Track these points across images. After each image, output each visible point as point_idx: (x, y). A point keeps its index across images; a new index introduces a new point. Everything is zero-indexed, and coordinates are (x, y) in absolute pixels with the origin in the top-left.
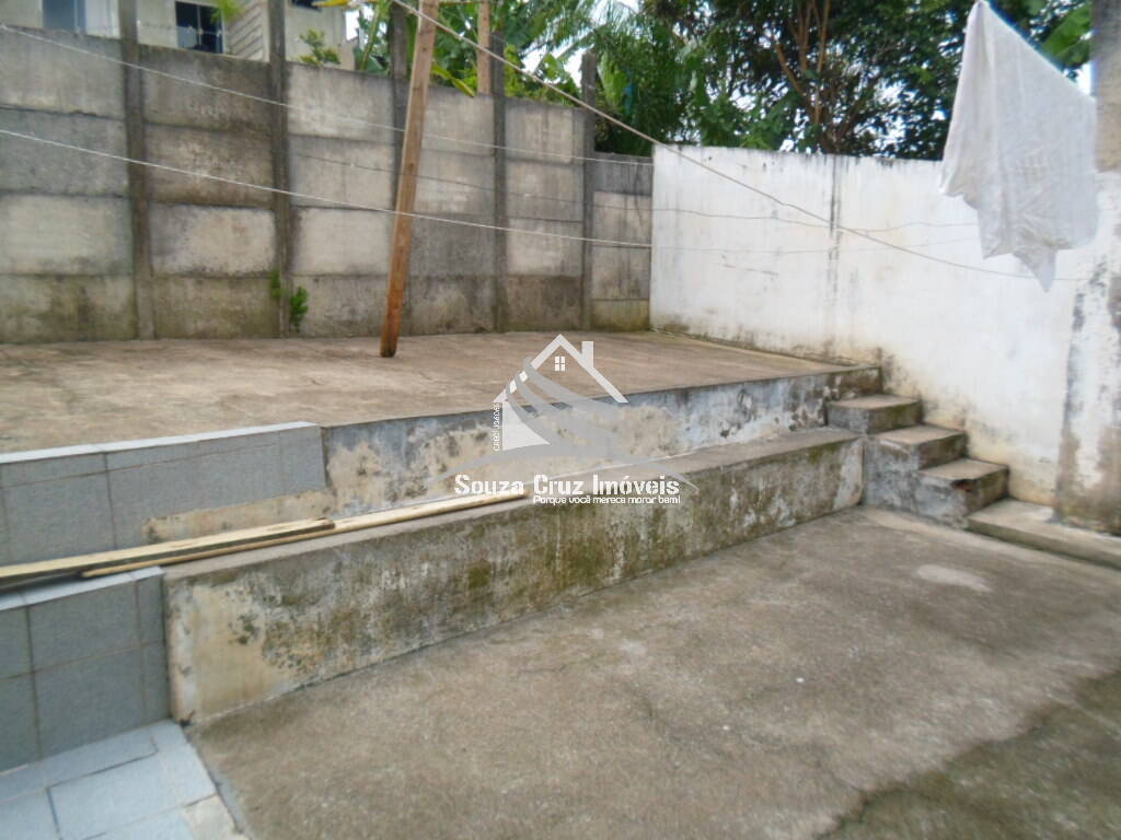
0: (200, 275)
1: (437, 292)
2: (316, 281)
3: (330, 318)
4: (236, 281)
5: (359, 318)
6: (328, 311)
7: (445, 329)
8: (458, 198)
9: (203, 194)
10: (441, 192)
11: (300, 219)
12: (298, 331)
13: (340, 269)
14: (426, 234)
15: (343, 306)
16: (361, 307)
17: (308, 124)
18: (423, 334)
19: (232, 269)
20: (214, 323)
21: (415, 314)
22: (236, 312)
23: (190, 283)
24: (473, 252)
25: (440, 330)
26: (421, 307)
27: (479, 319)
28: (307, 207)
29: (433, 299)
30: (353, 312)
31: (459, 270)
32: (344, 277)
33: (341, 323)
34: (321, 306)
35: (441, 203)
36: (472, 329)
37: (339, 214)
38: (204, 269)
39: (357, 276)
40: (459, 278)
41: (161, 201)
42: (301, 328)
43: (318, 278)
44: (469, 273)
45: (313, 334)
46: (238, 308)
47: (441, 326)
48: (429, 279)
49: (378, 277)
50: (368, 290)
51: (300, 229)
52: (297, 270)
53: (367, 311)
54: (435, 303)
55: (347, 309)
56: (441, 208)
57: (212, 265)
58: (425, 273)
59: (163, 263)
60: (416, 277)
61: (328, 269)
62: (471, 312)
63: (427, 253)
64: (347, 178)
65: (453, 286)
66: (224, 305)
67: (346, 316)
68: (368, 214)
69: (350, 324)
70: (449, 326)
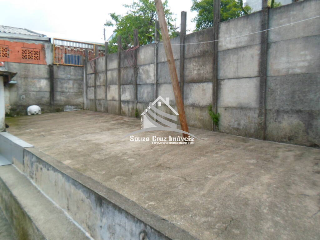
0: (193, 106)
1: (283, 118)
2: (226, 110)
3: (230, 126)
4: (202, 108)
5: (241, 128)
6: (229, 122)
7: (287, 140)
8: (302, 64)
9: (195, 79)
10: (288, 62)
11: (221, 84)
12: (218, 129)
13: (234, 105)
14: (278, 86)
15: (235, 121)
16: (242, 122)
17: (225, 45)
18: (273, 140)
19: (201, 104)
20: (196, 122)
21: (269, 129)
22: (201, 119)
23: (191, 108)
24: (311, 96)
25: (285, 140)
26: (272, 126)
27: (315, 138)
28: (223, 79)
29: (280, 122)
30: (239, 124)
31: (300, 107)
32: (236, 108)
33: (234, 129)
34: (226, 120)
35: (288, 69)
36: (308, 144)
37: (235, 81)
38: (195, 104)
39: (241, 108)
40: (299, 112)
41: (186, 83)
42: (219, 128)
43: (226, 108)
44: (307, 109)
45: (224, 131)
46: (202, 118)
47: (285, 138)
48: (278, 111)
49: (250, 109)
50: (245, 115)
51: (221, 88)
52: (219, 105)
53: (245, 125)
54: (281, 125)
55: (236, 123)
56: (288, 71)
57: (197, 103)
58: (276, 108)
59: (186, 102)
60: (270, 110)
61: (230, 105)
62: (308, 133)
63: (278, 97)
64: (239, 64)
65: (295, 116)
66: (199, 116)
67: (236, 126)
68: (248, 79)
69: (237, 129)
70: (290, 139)
